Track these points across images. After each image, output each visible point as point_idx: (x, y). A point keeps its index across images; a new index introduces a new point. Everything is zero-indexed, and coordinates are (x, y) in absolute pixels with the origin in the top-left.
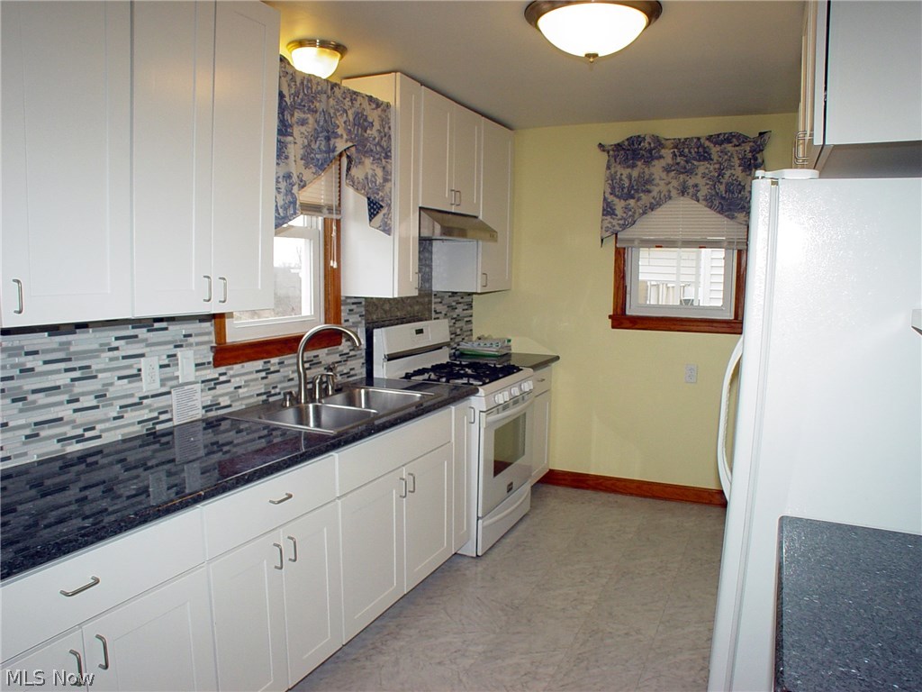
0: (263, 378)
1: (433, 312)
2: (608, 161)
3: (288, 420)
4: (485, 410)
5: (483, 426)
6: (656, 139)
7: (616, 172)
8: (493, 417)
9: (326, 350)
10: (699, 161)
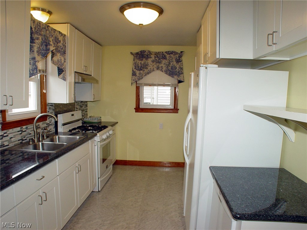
0: (20, 134)
1: (76, 108)
2: (134, 58)
3: (30, 149)
4: (99, 141)
5: (99, 146)
6: (149, 52)
7: (136, 62)
8: (102, 143)
9: (42, 123)
10: (163, 59)
